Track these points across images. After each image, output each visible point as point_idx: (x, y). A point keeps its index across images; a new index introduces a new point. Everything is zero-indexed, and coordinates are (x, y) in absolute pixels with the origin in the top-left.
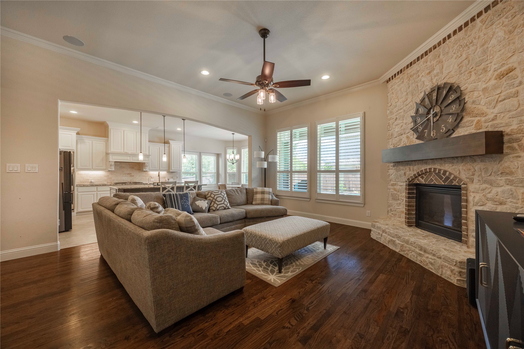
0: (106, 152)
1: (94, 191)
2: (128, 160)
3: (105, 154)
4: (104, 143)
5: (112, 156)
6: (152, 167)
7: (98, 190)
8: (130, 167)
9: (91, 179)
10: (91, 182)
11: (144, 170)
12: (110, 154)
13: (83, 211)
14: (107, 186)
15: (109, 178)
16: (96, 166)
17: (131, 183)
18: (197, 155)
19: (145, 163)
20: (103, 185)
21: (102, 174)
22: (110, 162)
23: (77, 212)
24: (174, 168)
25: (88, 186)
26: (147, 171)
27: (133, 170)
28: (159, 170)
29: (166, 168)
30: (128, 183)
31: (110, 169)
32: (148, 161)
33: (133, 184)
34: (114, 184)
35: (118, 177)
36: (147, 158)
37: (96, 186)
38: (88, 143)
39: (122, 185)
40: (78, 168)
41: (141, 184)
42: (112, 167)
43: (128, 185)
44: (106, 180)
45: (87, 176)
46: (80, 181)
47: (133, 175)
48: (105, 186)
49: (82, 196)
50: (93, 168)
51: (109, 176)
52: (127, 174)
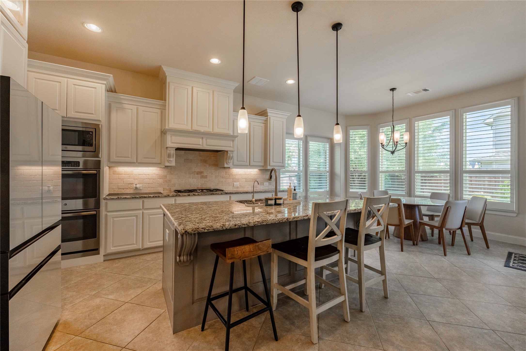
0: (162, 129)
1: (139, 208)
2: (200, 145)
3: (159, 133)
4: (159, 111)
5: (171, 137)
6: (237, 161)
7: (145, 207)
8: (201, 160)
9: (136, 182)
10: (136, 188)
11: (226, 166)
12: (168, 133)
13: (116, 251)
14: (162, 197)
15: (166, 181)
16: (144, 158)
17: (204, 192)
18: (301, 141)
19: (227, 151)
20: (154, 197)
21: (154, 174)
22: (166, 148)
23: (104, 254)
24: (273, 162)
25: (126, 198)
26: (229, 168)
27: (206, 165)
28: (249, 166)
29: (260, 162)
30: (198, 191)
31: (167, 164)
32: (233, 147)
33: (208, 194)
34: (175, 192)
35: (182, 180)
36: (232, 142)
37: (142, 197)
38: (130, 111)
39: (189, 195)
40: (112, 160)
41: (222, 194)
42: (171, 159)
43: (200, 196)
44: (162, 184)
45: (129, 177)
46: (118, 186)
47: (206, 174)
48: (158, 198)
49: (115, 219)
50: (139, 161)
51: (166, 177)
52: (195, 174)
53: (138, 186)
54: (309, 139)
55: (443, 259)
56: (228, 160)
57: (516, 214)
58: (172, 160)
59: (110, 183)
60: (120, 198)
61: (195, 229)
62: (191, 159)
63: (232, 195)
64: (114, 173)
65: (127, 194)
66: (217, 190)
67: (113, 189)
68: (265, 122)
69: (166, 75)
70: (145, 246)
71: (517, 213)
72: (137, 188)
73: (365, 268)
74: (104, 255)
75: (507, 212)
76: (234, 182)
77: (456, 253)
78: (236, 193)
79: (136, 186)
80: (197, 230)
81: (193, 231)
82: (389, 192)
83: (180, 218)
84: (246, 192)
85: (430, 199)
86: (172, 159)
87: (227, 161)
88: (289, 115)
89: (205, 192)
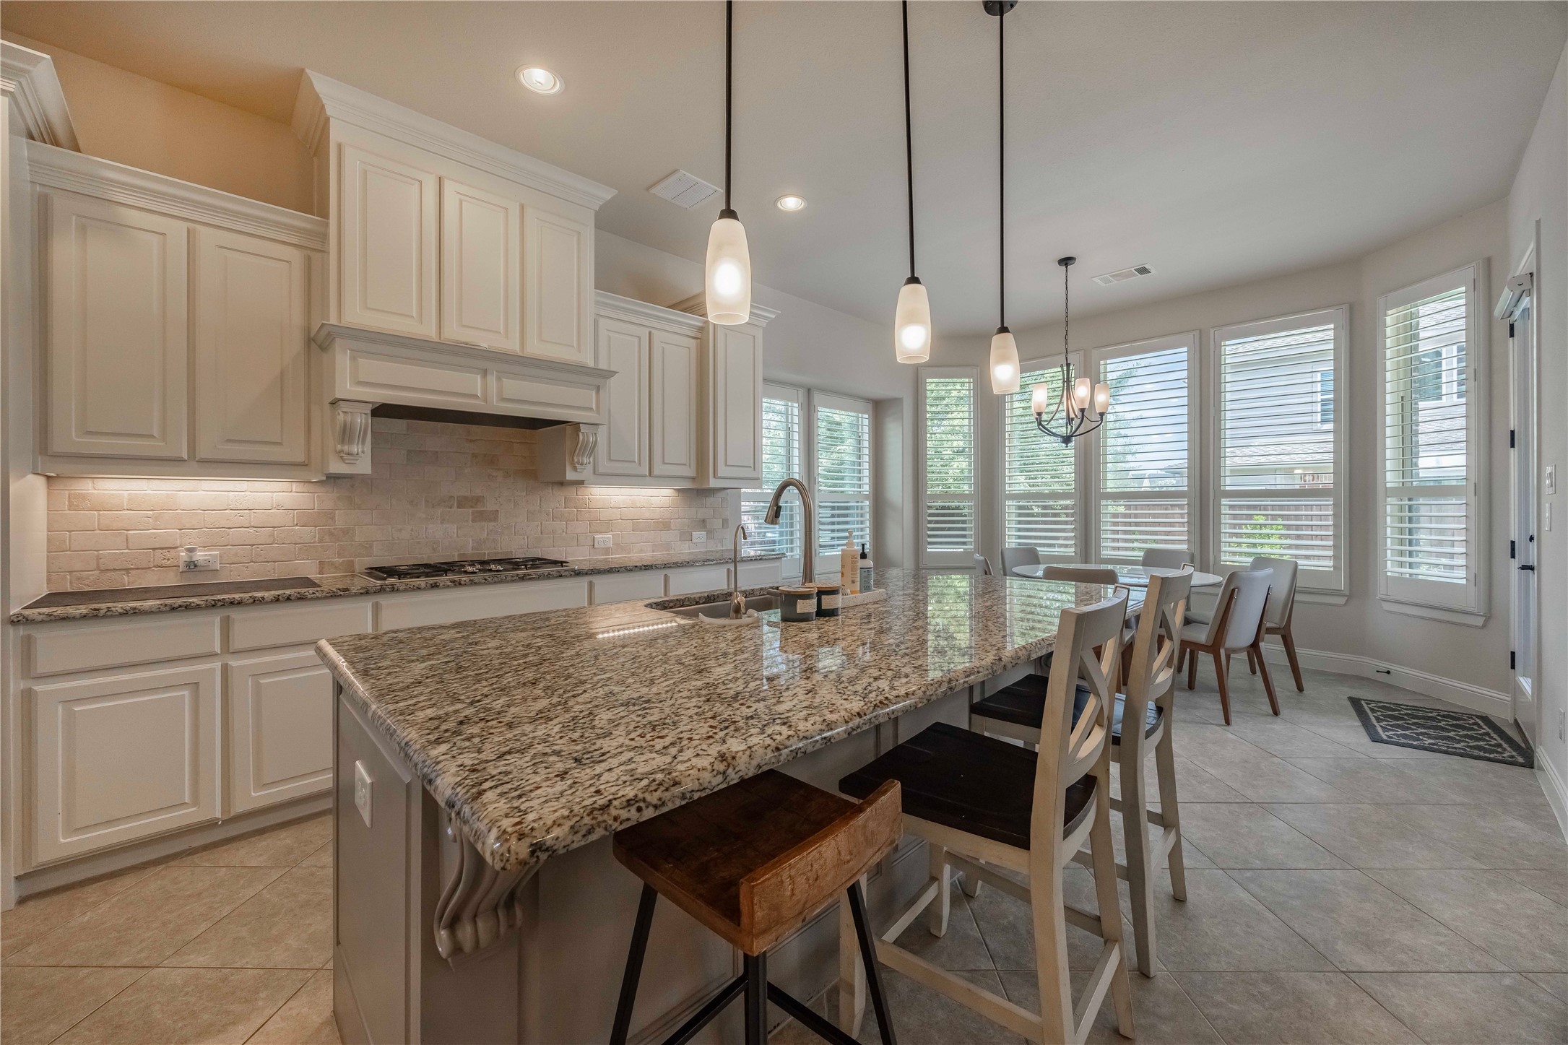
0: (309, 329)
1: (204, 651)
2: (475, 396)
3: (295, 344)
4: (295, 256)
5: (353, 359)
7: (236, 645)
8: (474, 456)
9: (191, 539)
10: (192, 566)
11: (570, 475)
12: (338, 343)
13: (86, 848)
14: (318, 598)
15: (331, 534)
16: (229, 441)
17: (491, 570)
18: (796, 405)
19: (576, 426)
20: (278, 600)
21: (279, 506)
22: (333, 403)
23: (22, 873)
24: (726, 465)
25: (136, 612)
26: (581, 483)
27: (494, 474)
28: (648, 478)
29: (685, 465)
30: (470, 569)
31: (336, 467)
32: (598, 412)
33: (509, 578)
34: (369, 575)
35: (401, 530)
36: (594, 392)
37: (220, 603)
38: (155, 239)
39: (433, 587)
40: (57, 448)
41: (561, 576)
42: (355, 449)
43: (477, 587)
44: (314, 547)
45: (156, 518)
46: (98, 558)
47: (496, 507)
48: (301, 603)
49: (76, 709)
50: (204, 451)
51: (333, 518)
52: (453, 505)
53: (200, 556)
54: (817, 397)
55: (1229, 734)
56: (578, 455)
57: (1346, 598)
58: (360, 450)
59: (54, 548)
60: (102, 612)
61: (587, 820)
62: (437, 452)
63: (597, 580)
64: (76, 503)
65: (147, 590)
66: (536, 562)
67: (70, 572)
68: (699, 335)
69: (328, 113)
70: (240, 807)
71: (1347, 596)
72: (196, 566)
73: (1149, 823)
74: (18, 878)
75: (1326, 594)
76: (597, 532)
77: (1246, 713)
78: (610, 571)
79: (191, 557)
80: (600, 818)
81: (579, 836)
82: (1040, 553)
83: (451, 724)
84: (645, 566)
85: (1141, 567)
86: (360, 446)
87: (576, 460)
88: (774, 317)
89: (495, 571)
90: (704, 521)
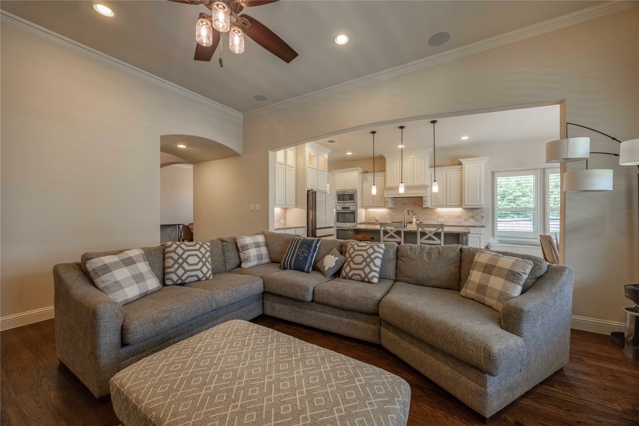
4: (383, 178)
5: (386, 192)
6: (435, 203)
9: (376, 217)
11: (424, 206)
16: (377, 204)
19: (422, 197)
21: (385, 212)
26: (428, 208)
27: (416, 206)
28: (446, 206)
32: (426, 194)
36: (425, 190)
38: (370, 180)
40: (363, 206)
45: (374, 213)
46: (369, 218)
47: (416, 213)
50: (374, 206)
51: (392, 214)
53: (377, 219)
54: (547, 171)
56: (427, 203)
58: (389, 204)
59: (366, 217)
64: (367, 212)
67: (367, 220)
68: (460, 170)
69: (385, 158)
76: (439, 218)
87: (424, 203)
90: (473, 216)
